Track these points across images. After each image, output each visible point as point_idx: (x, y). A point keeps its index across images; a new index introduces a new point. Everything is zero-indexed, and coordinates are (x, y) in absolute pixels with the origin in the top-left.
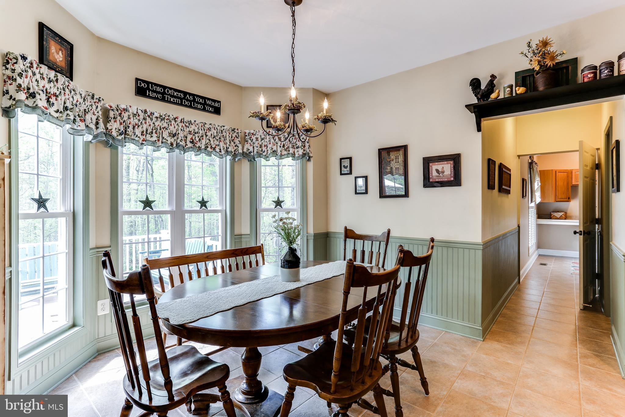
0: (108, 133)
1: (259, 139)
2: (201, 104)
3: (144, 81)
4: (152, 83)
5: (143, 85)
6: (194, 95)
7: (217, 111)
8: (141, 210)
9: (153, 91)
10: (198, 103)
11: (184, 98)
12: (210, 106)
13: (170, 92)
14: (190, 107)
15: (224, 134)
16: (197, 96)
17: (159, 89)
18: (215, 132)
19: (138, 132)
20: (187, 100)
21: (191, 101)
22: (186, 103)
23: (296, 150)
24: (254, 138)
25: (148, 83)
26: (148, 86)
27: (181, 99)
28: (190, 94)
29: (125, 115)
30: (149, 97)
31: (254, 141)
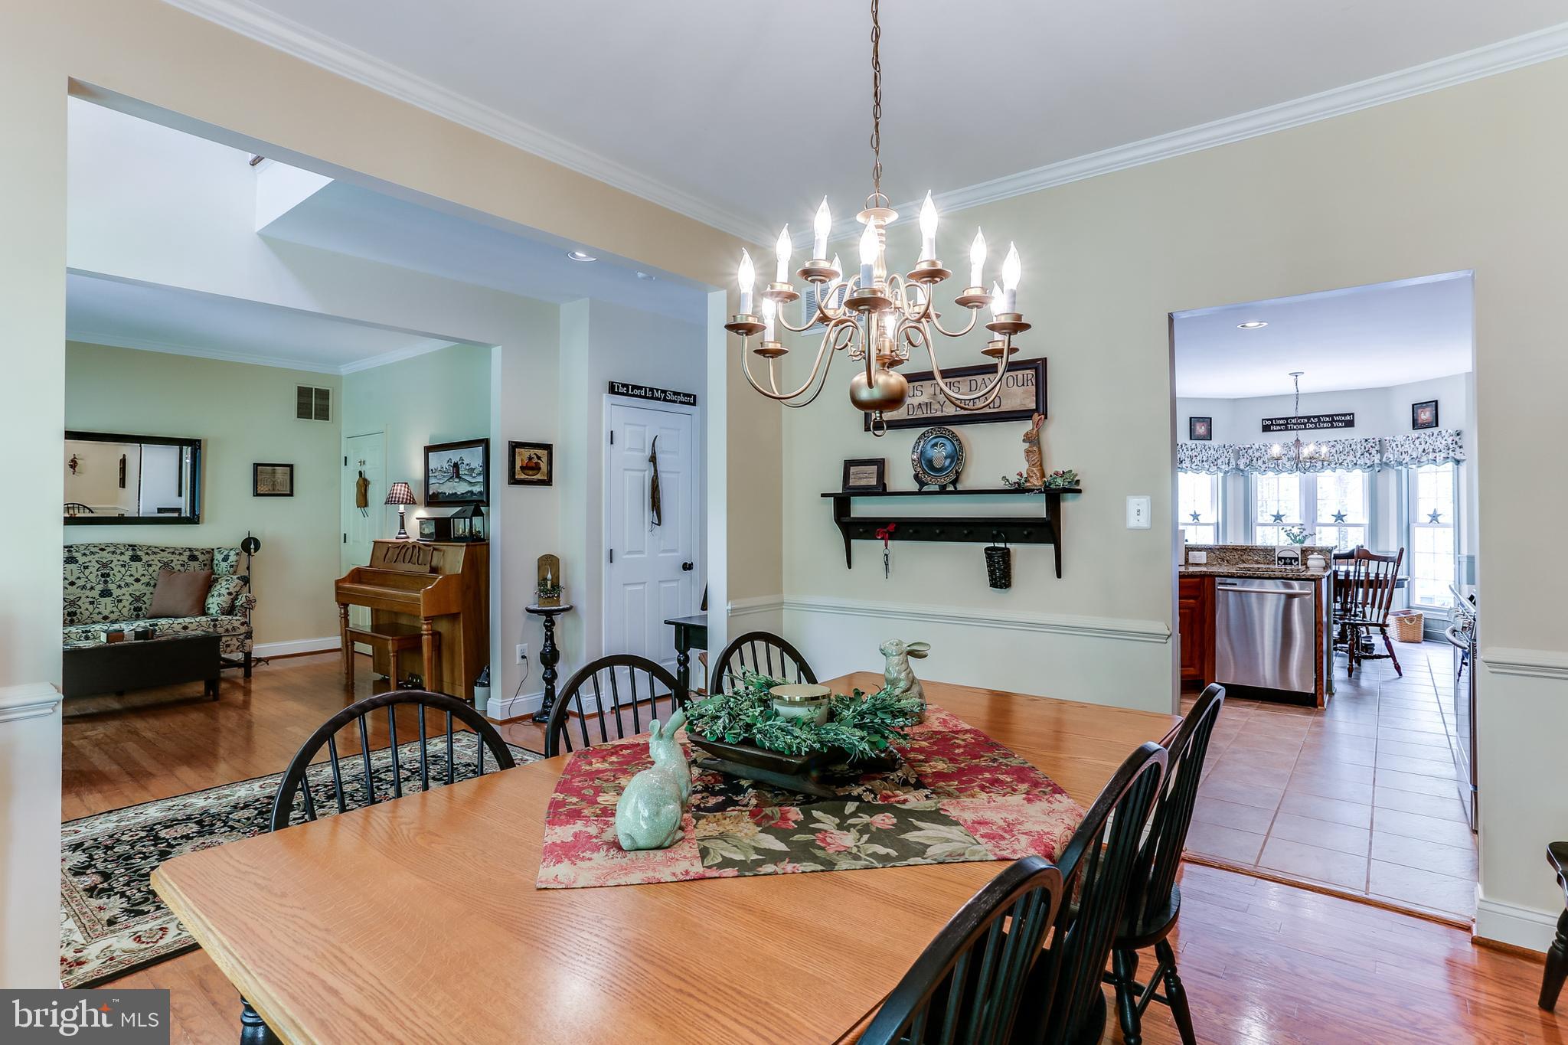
0: (1237, 468)
1: (1399, 446)
2: (1327, 422)
3: (1268, 420)
4: (1275, 419)
5: (1267, 423)
6: (1318, 417)
7: (1350, 424)
8: (1272, 522)
9: (1277, 425)
10: (1324, 422)
11: (1308, 422)
12: (1339, 421)
13: (1293, 421)
14: (1316, 428)
15: (1354, 447)
16: (1322, 416)
17: (1282, 422)
18: (1341, 447)
19: (1260, 462)
20: (1312, 423)
21: (1315, 423)
22: (1311, 426)
23: (1438, 454)
24: (1394, 445)
25: (1271, 420)
26: (1272, 422)
27: (1305, 424)
28: (1314, 417)
29: (1250, 451)
30: (1273, 431)
31: (1394, 448)
